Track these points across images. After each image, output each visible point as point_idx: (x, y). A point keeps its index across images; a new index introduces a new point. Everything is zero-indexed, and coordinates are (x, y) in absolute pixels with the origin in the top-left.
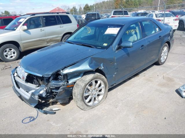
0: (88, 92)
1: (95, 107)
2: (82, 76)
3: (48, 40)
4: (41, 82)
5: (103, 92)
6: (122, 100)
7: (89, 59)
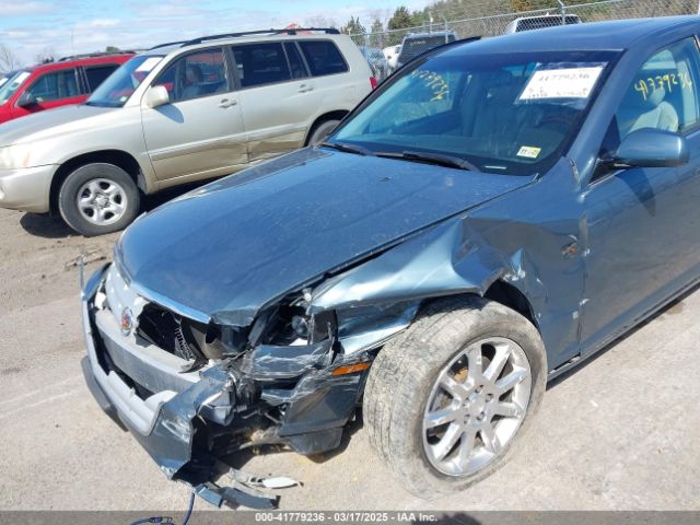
0: (444, 405)
1: (477, 481)
2: (413, 321)
3: (252, 145)
4: (206, 348)
5: (518, 399)
6: (621, 449)
7: (454, 227)
